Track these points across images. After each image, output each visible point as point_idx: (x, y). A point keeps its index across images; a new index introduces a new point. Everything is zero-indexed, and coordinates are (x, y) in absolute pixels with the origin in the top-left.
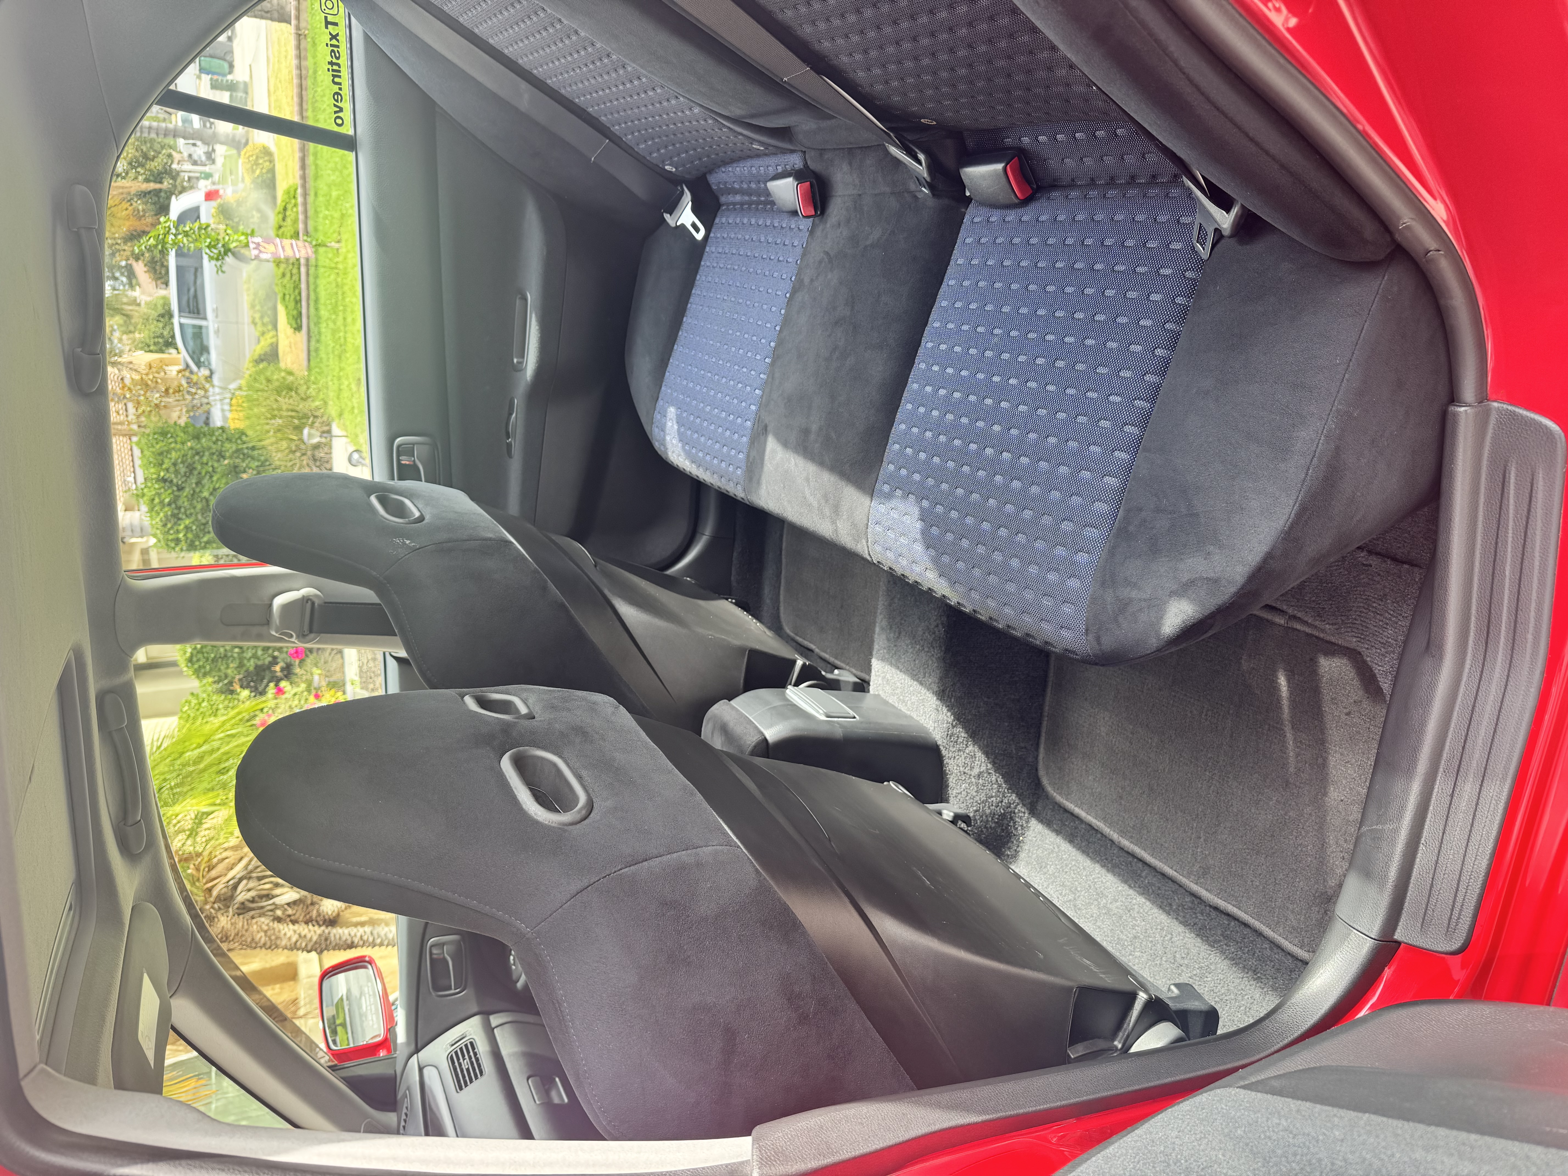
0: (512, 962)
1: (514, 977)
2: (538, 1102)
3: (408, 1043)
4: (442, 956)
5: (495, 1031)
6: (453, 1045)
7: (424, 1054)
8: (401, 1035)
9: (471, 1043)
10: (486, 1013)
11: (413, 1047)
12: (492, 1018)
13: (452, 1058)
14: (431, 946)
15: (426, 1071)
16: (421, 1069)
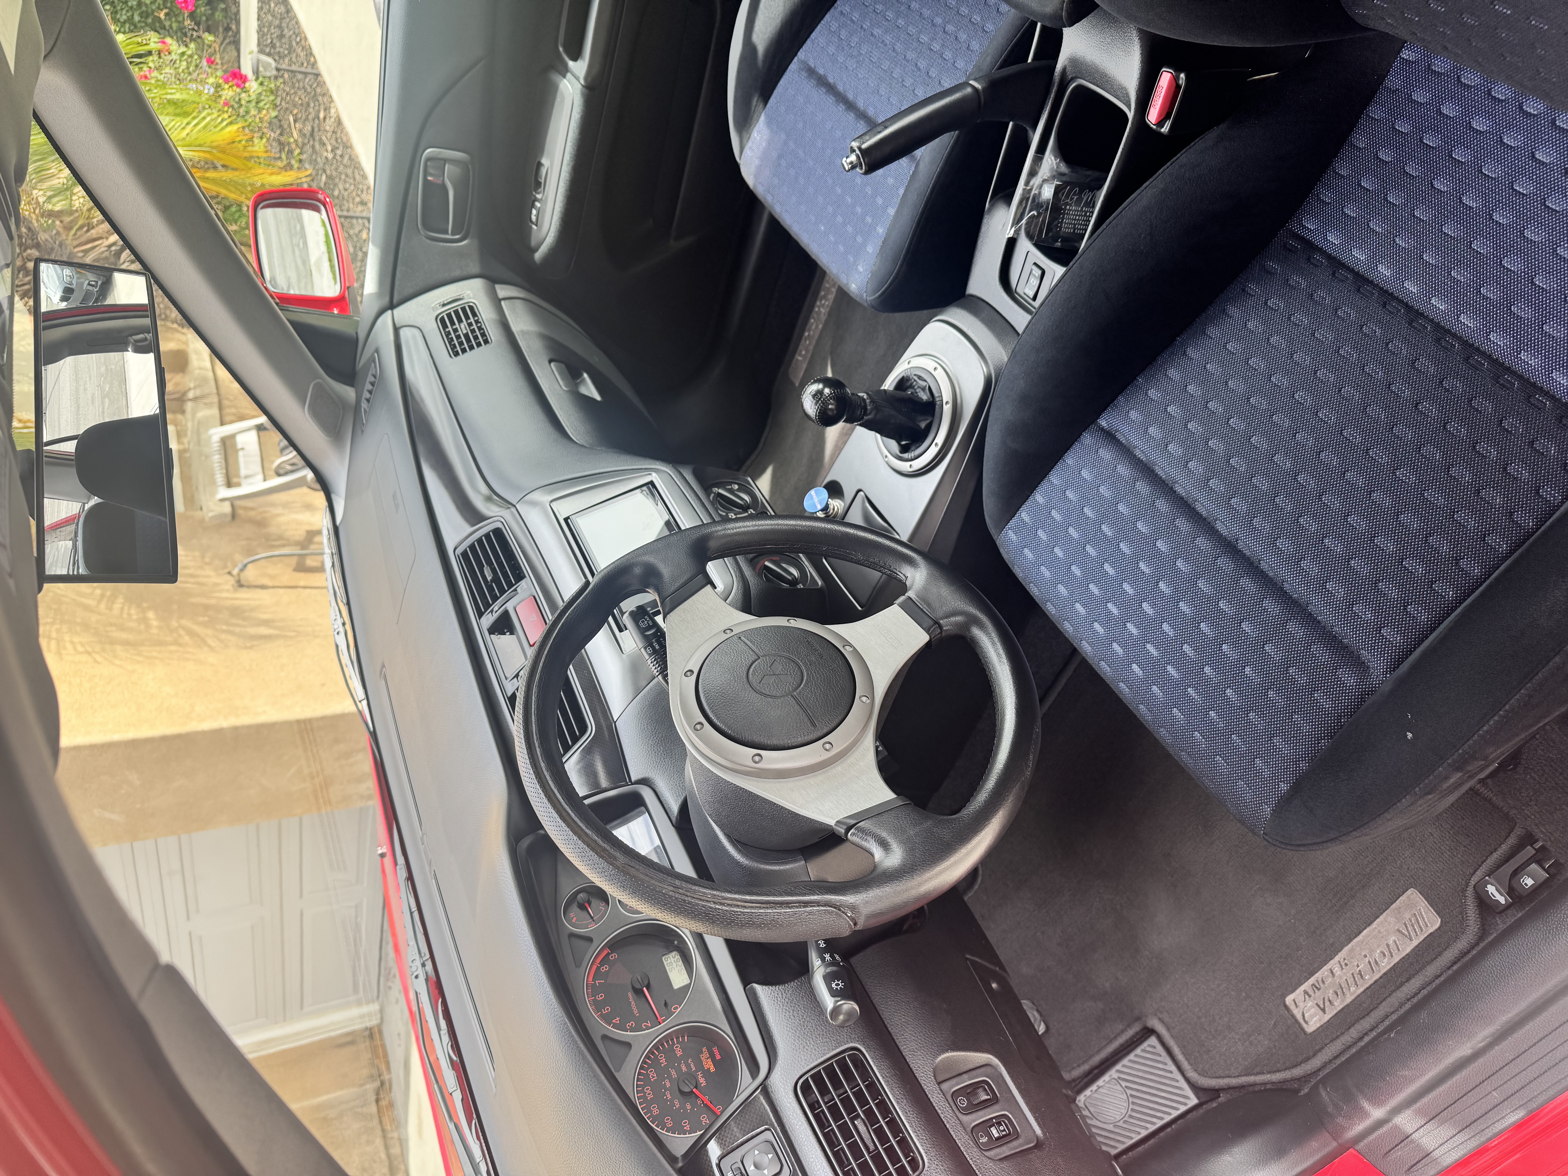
0: (534, 218)
1: (533, 243)
2: (565, 388)
3: (380, 294)
4: (439, 181)
5: (503, 303)
6: (444, 305)
7: (403, 313)
8: (371, 284)
9: (471, 308)
10: (492, 280)
11: (386, 300)
12: (498, 287)
13: (442, 320)
14: (428, 159)
15: (403, 332)
16: (396, 330)
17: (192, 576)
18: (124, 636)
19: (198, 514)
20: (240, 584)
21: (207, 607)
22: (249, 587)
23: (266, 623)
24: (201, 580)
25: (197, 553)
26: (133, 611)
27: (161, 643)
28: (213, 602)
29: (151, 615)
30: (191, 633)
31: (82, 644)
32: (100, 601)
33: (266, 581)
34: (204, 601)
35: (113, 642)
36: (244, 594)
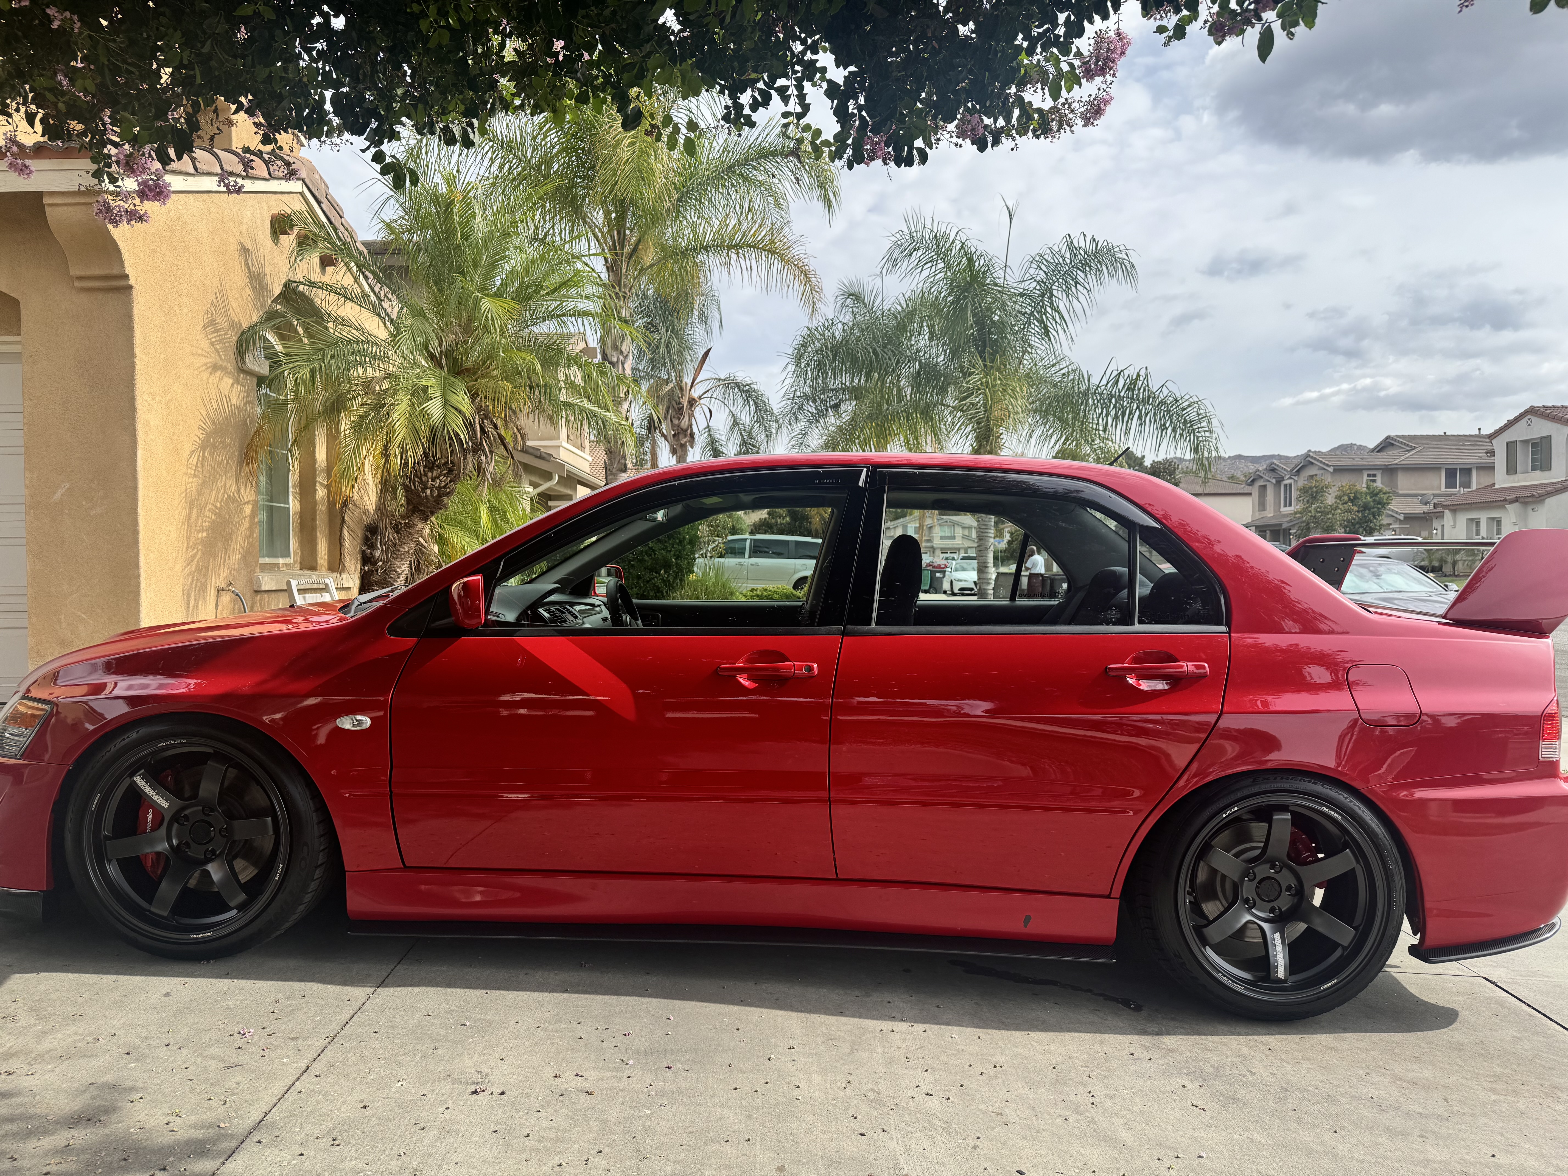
17: (225, 561)
18: (194, 516)
19: (258, 570)
20: (219, 591)
21: (207, 568)
22: (217, 596)
23: (196, 606)
24: (222, 567)
25: (236, 566)
26: (207, 524)
27: (188, 539)
28: (210, 573)
29: (205, 534)
30: (193, 557)
31: (191, 487)
32: (213, 504)
33: (220, 607)
34: (211, 566)
35: (191, 509)
36: (213, 592)
